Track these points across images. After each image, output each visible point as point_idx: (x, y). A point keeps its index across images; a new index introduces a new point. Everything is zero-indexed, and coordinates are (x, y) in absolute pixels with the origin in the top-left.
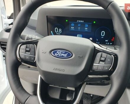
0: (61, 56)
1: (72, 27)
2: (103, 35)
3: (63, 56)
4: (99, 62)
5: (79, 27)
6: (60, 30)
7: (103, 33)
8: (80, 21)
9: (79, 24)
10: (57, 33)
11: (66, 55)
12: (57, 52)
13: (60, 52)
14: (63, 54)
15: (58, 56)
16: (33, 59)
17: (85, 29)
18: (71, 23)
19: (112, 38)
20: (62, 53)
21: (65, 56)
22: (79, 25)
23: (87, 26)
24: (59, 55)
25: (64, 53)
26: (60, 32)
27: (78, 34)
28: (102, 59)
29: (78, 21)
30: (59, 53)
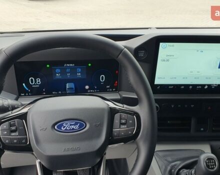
0: (70, 130)
1: (57, 75)
2: (102, 79)
3: (73, 129)
4: (120, 126)
5: (69, 73)
6: (38, 80)
7: (102, 78)
8: (69, 65)
9: (68, 68)
10: (34, 85)
11: (77, 126)
12: (64, 125)
13: (67, 124)
14: (73, 127)
15: (66, 130)
16: (24, 141)
17: (78, 74)
18: (56, 69)
19: (115, 83)
20: (71, 125)
21: (77, 128)
22: (68, 70)
23: (80, 70)
24: (68, 128)
25: (74, 125)
26: (39, 82)
27: (68, 83)
28: (123, 121)
29: (65, 65)
30: (67, 126)
